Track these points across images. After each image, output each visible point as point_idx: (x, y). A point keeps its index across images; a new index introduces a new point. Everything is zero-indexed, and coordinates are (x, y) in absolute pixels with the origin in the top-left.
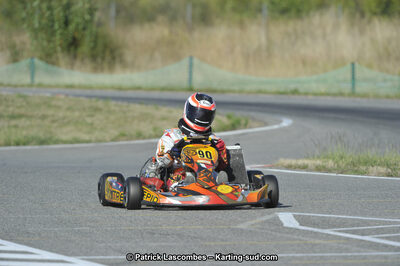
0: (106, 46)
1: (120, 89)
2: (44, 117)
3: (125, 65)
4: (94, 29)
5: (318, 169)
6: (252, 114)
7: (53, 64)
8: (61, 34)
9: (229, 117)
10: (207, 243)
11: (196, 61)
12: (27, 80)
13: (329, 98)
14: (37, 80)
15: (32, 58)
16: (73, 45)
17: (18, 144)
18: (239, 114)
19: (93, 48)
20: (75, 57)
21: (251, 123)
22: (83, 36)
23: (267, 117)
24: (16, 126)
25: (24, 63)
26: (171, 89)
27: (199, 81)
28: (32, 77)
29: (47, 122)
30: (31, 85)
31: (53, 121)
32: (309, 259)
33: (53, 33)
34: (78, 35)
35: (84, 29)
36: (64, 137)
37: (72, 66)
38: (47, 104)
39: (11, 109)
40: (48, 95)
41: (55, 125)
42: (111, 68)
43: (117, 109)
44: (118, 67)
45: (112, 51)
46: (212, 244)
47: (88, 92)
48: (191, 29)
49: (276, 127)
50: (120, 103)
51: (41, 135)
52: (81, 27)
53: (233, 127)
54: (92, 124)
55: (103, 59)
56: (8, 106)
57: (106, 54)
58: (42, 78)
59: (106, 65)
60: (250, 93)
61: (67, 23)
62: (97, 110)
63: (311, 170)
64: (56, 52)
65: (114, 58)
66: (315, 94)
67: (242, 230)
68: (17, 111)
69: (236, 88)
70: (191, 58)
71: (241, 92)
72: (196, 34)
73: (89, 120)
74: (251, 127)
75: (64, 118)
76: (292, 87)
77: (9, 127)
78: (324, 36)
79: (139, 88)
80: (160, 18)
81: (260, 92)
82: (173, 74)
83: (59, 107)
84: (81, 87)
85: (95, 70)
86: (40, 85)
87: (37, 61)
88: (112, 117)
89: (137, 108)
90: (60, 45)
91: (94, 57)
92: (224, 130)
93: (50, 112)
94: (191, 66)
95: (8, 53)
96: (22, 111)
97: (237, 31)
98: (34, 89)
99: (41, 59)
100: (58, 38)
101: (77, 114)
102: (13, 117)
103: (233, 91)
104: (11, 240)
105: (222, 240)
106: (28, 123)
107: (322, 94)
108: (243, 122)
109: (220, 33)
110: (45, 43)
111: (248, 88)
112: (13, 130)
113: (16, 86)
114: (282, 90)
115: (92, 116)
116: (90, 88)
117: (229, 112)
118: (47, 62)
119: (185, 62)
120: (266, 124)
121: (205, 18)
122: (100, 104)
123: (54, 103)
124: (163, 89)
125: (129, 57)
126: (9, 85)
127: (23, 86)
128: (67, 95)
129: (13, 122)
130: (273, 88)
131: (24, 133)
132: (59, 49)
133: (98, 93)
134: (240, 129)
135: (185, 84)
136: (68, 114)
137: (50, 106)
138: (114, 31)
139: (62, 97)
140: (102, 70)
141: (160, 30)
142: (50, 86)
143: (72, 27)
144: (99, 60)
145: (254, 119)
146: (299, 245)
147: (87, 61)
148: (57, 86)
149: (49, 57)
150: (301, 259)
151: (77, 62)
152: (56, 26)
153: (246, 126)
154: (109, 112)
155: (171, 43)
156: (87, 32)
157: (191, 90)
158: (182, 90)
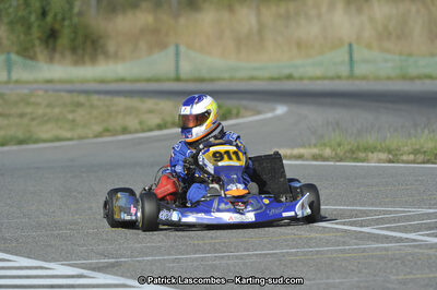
0: (86, 37)
1: (102, 81)
2: (22, 116)
3: (106, 55)
4: (75, 20)
5: (315, 158)
6: (244, 103)
7: (33, 58)
8: (39, 26)
10: (196, 242)
11: (183, 49)
12: (3, 77)
13: (326, 82)
14: (15, 76)
15: (8, 53)
16: (51, 36)
18: (230, 103)
19: (73, 40)
20: (54, 50)
21: (242, 112)
22: (62, 26)
23: (260, 105)
26: (158, 80)
27: (186, 68)
28: (9, 71)
29: (25, 121)
30: (8, 82)
31: (33, 119)
32: (305, 254)
33: (29, 27)
34: (57, 27)
35: (63, 19)
36: (44, 136)
37: (51, 60)
38: (25, 100)
40: (26, 91)
41: (34, 123)
42: (94, 60)
43: (100, 103)
44: (101, 58)
45: (94, 42)
46: (201, 242)
47: (69, 87)
48: (176, 16)
49: (269, 115)
50: (102, 97)
51: (20, 135)
52: (59, 17)
53: (224, 117)
54: (73, 121)
55: (84, 49)
57: (88, 45)
58: (21, 74)
59: (87, 58)
60: (241, 80)
61: (44, 14)
62: (79, 105)
63: (307, 160)
64: (33, 46)
65: (95, 50)
66: (311, 79)
69: (226, 76)
70: (177, 46)
71: (231, 79)
72: (182, 21)
73: (70, 117)
74: (243, 117)
75: (44, 115)
76: (286, 72)
78: (319, 16)
79: (123, 80)
80: (144, 5)
81: (252, 78)
82: (157, 64)
83: (38, 104)
84: (61, 81)
85: (76, 63)
86: (17, 82)
87: (14, 57)
88: (95, 113)
89: (122, 102)
90: (39, 38)
91: (74, 50)
93: (29, 110)
94: (177, 54)
97: (226, 15)
98: (11, 86)
99: (18, 53)
100: (36, 33)
101: (57, 110)
103: (224, 79)
106: (6, 122)
107: (318, 78)
108: (234, 112)
109: (207, 18)
110: (22, 37)
111: (239, 75)
114: (276, 76)
115: (73, 111)
116: (70, 82)
118: (25, 57)
119: (171, 50)
120: (259, 113)
121: (192, 2)
122: (82, 98)
123: (33, 100)
124: (148, 80)
125: (111, 47)
128: (46, 91)
130: (266, 74)
131: (2, 133)
132: (37, 42)
133: (78, 87)
134: (231, 119)
135: (172, 75)
136: (48, 110)
137: (28, 104)
138: (97, 22)
139: (41, 93)
141: (143, 18)
142: (28, 82)
143: (49, 19)
144: (80, 52)
145: (246, 108)
146: (294, 240)
147: (68, 53)
148: (36, 82)
149: (26, 52)
150: (296, 254)
151: (57, 56)
152: (33, 18)
153: (238, 116)
154: (92, 106)
155: (155, 31)
156: (66, 23)
157: (178, 79)
158: (169, 80)
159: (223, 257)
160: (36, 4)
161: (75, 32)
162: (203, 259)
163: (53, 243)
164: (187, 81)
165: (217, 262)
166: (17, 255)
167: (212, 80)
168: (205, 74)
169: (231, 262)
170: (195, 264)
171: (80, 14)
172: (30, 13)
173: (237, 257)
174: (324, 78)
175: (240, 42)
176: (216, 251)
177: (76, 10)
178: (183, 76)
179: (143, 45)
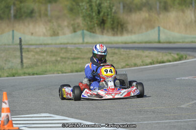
0: (118, 23)
1: (126, 43)
3: (127, 31)
4: (113, 15)
6: (189, 53)
7: (93, 32)
8: (97, 18)
9: (178, 55)
10: (167, 115)
11: (161, 29)
12: (81, 41)
14: (86, 40)
15: (83, 30)
16: (102, 23)
17: (77, 71)
18: (182, 53)
19: (112, 24)
20: (104, 29)
21: (188, 57)
22: (107, 18)
24: (76, 63)
25: (79, 33)
26: (150, 42)
27: (163, 37)
28: (83, 39)
30: (83, 43)
33: (92, 18)
34: (105, 18)
35: (108, 15)
37: (102, 33)
39: (73, 55)
40: (91, 47)
42: (122, 33)
43: (124, 53)
44: (125, 33)
45: (122, 26)
46: (169, 115)
48: (159, 14)
50: (125, 50)
52: (106, 14)
53: (180, 59)
54: (112, 61)
55: (117, 29)
56: (72, 54)
57: (119, 27)
58: (88, 39)
59: (119, 33)
60: (187, 43)
61: (99, 12)
62: (115, 53)
64: (94, 27)
65: (122, 29)
67: (183, 108)
68: (76, 56)
70: (159, 27)
71: (183, 42)
72: (161, 16)
73: (111, 59)
74: (188, 59)
77: (72, 63)
79: (135, 42)
80: (144, 9)
81: (192, 42)
82: (151, 35)
85: (114, 35)
86: (87, 43)
87: (85, 32)
88: (122, 57)
89: (134, 52)
90: (97, 23)
91: (113, 29)
92: (176, 61)
94: (159, 30)
95: (71, 28)
96: (79, 56)
97: (181, 14)
98: (84, 45)
99: (88, 30)
100: (95, 21)
102: (74, 59)
103: (180, 42)
104: (72, 117)
105: (174, 113)
106: (82, 61)
108: (185, 57)
109: (173, 15)
110: (89, 23)
111: (187, 40)
112: (75, 65)
113: (75, 44)
115: (113, 57)
116: (111, 43)
117: (178, 52)
118: (91, 32)
119: (156, 29)
120: (195, 57)
121: (165, 8)
122: (116, 51)
124: (146, 43)
125: (130, 27)
126: (72, 44)
127: (79, 44)
129: (74, 61)
131: (80, 66)
132: (96, 25)
133: (115, 45)
134: (183, 60)
135: (157, 40)
138: (122, 16)
140: (117, 34)
141: (144, 14)
142: (92, 43)
143: (102, 14)
144: (116, 30)
145: (189, 55)
147: (110, 30)
149: (91, 30)
151: (105, 31)
152: (94, 14)
153: (186, 59)
154: (121, 54)
155: (149, 21)
156: (109, 17)
157: (159, 42)
158: (155, 42)
159: (178, 122)
160: (95, 8)
161: (113, 21)
162: (170, 122)
163: (103, 115)
164: (164, 43)
165: (176, 124)
167: (174, 43)
168: (171, 40)
169: (182, 124)
170: (166, 125)
171: (115, 13)
172: (92, 12)
173: (185, 122)
175: (187, 26)
176: (176, 119)
177: (113, 11)
178: (162, 41)
179: (143, 27)
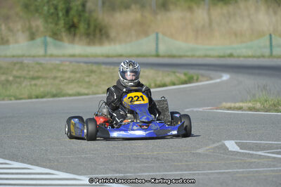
0: (96, 27)
1: (108, 56)
2: (55, 78)
5: (250, 109)
6: (201, 72)
7: (61, 40)
9: (185, 74)
10: (176, 164)
11: (160, 36)
12: (42, 52)
13: (255, 59)
14: (49, 52)
15: (45, 36)
16: (72, 28)
17: (37, 97)
18: (192, 72)
19: (87, 29)
20: (75, 35)
21: (200, 78)
23: (212, 74)
24: (36, 85)
25: (39, 40)
26: (144, 56)
27: (163, 49)
28: (46, 49)
29: (57, 82)
30: (45, 56)
31: (62, 81)
32: (249, 172)
33: (59, 19)
36: (70, 92)
37: (72, 42)
38: (57, 68)
39: (31, 73)
40: (58, 62)
41: (64, 83)
42: (101, 43)
43: (106, 71)
45: (101, 31)
46: (180, 164)
47: (85, 60)
48: (155, 13)
49: (218, 80)
50: (108, 67)
51: (54, 91)
53: (190, 81)
54: (89, 82)
55: (94, 36)
56: (29, 71)
57: (97, 33)
58: (52, 50)
59: (97, 41)
60: (199, 57)
62: (92, 72)
63: (245, 110)
64: (61, 32)
65: (102, 35)
66: (245, 57)
67: (200, 153)
68: (36, 74)
69: (189, 54)
70: (157, 34)
71: (193, 56)
72: (159, 17)
73: (87, 79)
74: (201, 81)
75: (69, 78)
76: (229, 52)
77: (31, 85)
78: (249, 16)
80: (133, 6)
81: (206, 56)
83: (66, 71)
84: (80, 56)
85: (89, 44)
86: (51, 56)
87: (49, 40)
88: (103, 77)
90: (64, 27)
91: (88, 35)
93: (60, 74)
94: (157, 38)
95: (27, 33)
96: (40, 74)
97: (188, 14)
98: (47, 58)
99: (50, 36)
101: (78, 75)
102: (33, 78)
103: (188, 56)
104: (37, 165)
105: (187, 161)
106: (44, 82)
107: (249, 57)
108: (195, 78)
110: (53, 26)
111: (198, 54)
112: (34, 88)
113: (34, 56)
114: (221, 54)
115: (89, 76)
116: (87, 56)
117: (186, 71)
119: (153, 37)
120: (211, 79)
121: (165, 5)
122: (94, 67)
123: (61, 68)
124: (138, 56)
125: (113, 34)
126: (29, 56)
127: (39, 56)
128: (71, 62)
129: (34, 82)
130: (215, 53)
131: (42, 89)
132: (63, 30)
133: (92, 60)
134: (193, 83)
135: (154, 52)
136: (72, 75)
137: (59, 70)
138: (102, 16)
139: (67, 63)
140: (94, 44)
141: (133, 15)
142: (58, 56)
144: (91, 37)
145: (203, 76)
146: (240, 163)
147: (84, 38)
148: (64, 56)
149: (56, 36)
150: (243, 172)
151: (77, 39)
152: (61, 14)
153: (197, 80)
154: (101, 73)
155: (142, 24)
156: (82, 18)
157: (158, 56)
158: (152, 56)
163: (82, 163)
164: (164, 57)
166: (58, 170)
167: (180, 57)
168: (175, 52)
173: (204, 174)
174: (254, 57)
175: (198, 32)
176: (190, 170)
179: (133, 32)
